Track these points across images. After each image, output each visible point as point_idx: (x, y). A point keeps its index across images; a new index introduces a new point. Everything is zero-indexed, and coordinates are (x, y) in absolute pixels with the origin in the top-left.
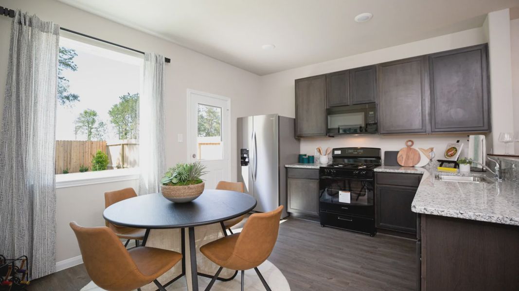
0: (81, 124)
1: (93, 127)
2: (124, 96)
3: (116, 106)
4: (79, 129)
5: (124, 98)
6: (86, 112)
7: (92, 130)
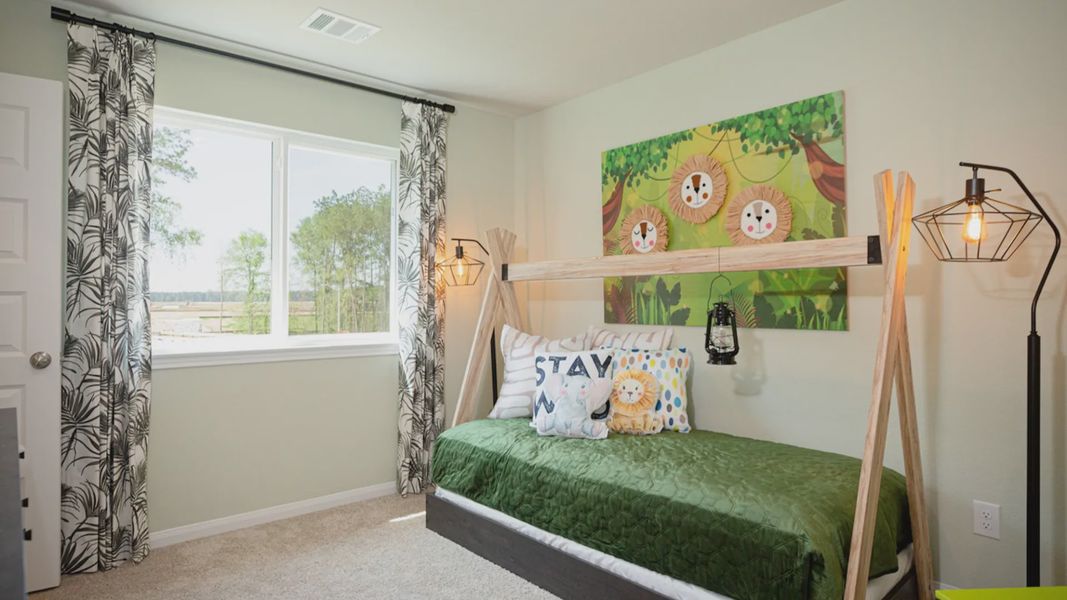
0: (232, 266)
1: (261, 270)
2: (324, 198)
3: (307, 220)
4: (230, 276)
5: (324, 203)
6: (243, 239)
7: (257, 280)
